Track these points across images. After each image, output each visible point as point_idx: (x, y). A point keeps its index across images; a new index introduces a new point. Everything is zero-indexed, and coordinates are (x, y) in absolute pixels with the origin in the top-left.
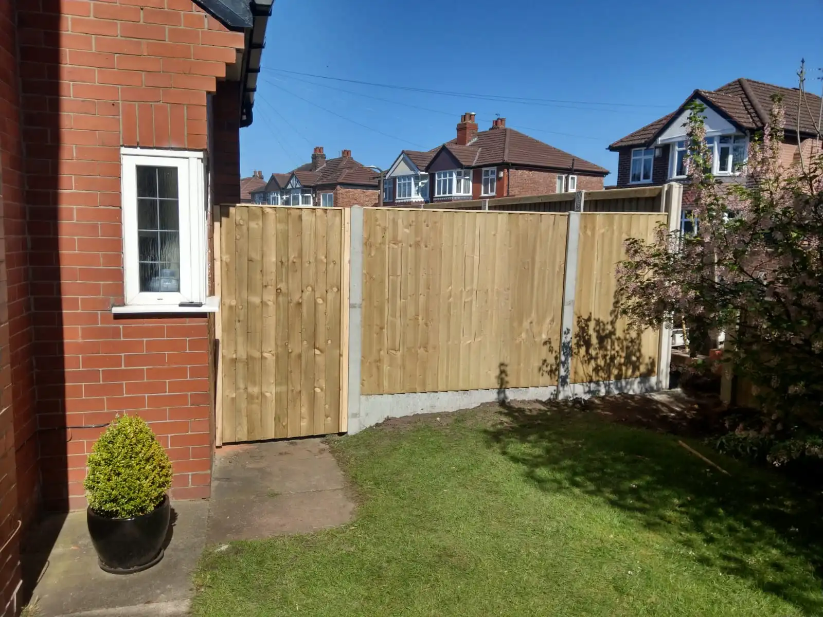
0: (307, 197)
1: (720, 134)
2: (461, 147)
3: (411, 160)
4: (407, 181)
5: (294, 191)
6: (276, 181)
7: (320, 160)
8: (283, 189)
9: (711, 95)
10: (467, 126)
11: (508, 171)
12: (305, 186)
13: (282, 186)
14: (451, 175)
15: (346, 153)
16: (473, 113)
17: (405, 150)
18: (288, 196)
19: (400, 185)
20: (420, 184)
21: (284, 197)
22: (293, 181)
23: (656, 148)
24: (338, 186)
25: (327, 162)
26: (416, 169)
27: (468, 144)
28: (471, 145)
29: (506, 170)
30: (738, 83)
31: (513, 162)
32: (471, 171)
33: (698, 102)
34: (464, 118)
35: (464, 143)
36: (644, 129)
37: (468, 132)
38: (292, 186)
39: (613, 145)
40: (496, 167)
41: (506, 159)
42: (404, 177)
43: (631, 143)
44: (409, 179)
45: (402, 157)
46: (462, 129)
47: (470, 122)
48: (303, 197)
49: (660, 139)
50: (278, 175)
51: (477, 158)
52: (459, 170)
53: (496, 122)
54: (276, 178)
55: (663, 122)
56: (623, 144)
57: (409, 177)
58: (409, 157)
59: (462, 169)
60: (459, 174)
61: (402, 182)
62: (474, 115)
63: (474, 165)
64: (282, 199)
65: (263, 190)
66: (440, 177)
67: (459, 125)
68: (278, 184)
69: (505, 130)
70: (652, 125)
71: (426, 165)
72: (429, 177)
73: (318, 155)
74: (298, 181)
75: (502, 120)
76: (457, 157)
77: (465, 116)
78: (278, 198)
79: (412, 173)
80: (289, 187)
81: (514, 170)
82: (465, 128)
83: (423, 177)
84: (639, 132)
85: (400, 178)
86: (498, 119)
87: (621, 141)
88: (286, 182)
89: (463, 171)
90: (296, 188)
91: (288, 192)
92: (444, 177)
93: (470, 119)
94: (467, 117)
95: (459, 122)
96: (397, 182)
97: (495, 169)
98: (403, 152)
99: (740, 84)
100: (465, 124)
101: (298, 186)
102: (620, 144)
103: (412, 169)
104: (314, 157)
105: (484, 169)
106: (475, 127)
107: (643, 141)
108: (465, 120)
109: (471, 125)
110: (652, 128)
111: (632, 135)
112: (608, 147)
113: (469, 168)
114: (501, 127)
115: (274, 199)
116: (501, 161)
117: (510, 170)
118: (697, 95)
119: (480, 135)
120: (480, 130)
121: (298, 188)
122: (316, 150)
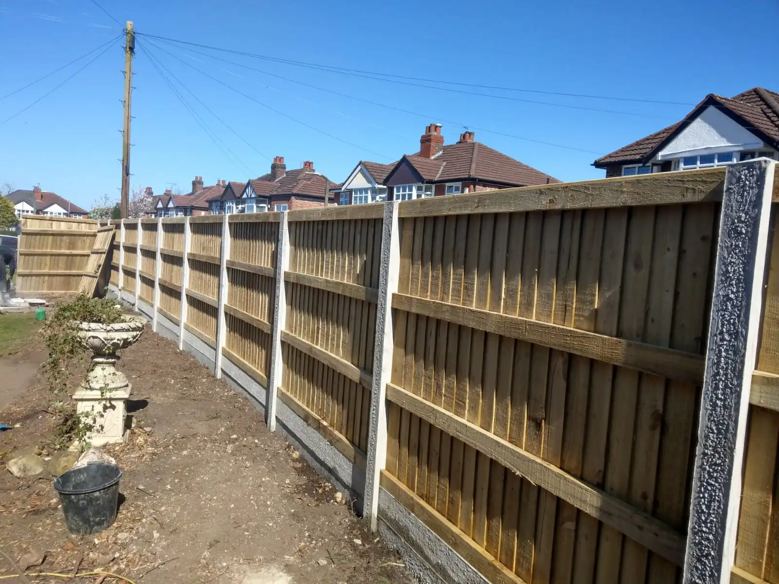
0: (262, 207)
1: (741, 149)
2: (424, 160)
3: (369, 171)
4: (364, 195)
5: (249, 200)
6: (232, 189)
7: (280, 170)
8: (239, 198)
9: (728, 102)
10: (432, 138)
11: (474, 187)
12: (260, 196)
13: (238, 195)
14: (411, 190)
15: (308, 164)
16: (439, 125)
17: (363, 160)
18: (243, 206)
19: (356, 198)
20: (378, 198)
21: (240, 207)
22: (249, 190)
23: (654, 165)
24: (293, 198)
25: (287, 173)
26: (373, 182)
27: (432, 158)
28: (435, 159)
29: (472, 186)
30: (753, 93)
31: (480, 177)
32: (434, 186)
33: (712, 109)
34: (429, 129)
35: (428, 156)
36: (638, 144)
37: (433, 144)
38: (248, 196)
39: (600, 160)
40: (460, 183)
41: (473, 174)
42: (361, 190)
43: (621, 158)
44: (366, 193)
45: (359, 168)
46: (426, 141)
47: (435, 134)
48: (257, 207)
49: (661, 154)
50: (234, 183)
51: (440, 172)
52: (420, 184)
53: (464, 136)
54: (232, 186)
55: (661, 135)
56: (613, 160)
57: (366, 190)
58: (367, 169)
59: (423, 183)
60: (419, 189)
61: (358, 195)
62: (440, 127)
63: (436, 179)
64: (237, 208)
65: (220, 199)
66: (398, 191)
67: (422, 137)
68: (234, 193)
69: (474, 144)
70: (647, 139)
71: (385, 178)
72: (387, 190)
73: (277, 166)
74: (253, 191)
75: (470, 134)
76: (418, 170)
77: (430, 127)
78: (233, 207)
79: (369, 186)
80: (245, 196)
81: (481, 187)
82: (429, 140)
83: (381, 191)
84: (631, 146)
85: (356, 190)
86: (466, 132)
87: (610, 156)
88: (242, 191)
89: (424, 186)
90: (251, 198)
91: (243, 202)
92: (403, 192)
93: (436, 130)
94: (433, 128)
95: (424, 133)
96: (353, 195)
97: (459, 184)
98: (360, 163)
99: (757, 94)
100: (430, 135)
101: (253, 196)
102: (609, 160)
103: (369, 182)
104: (274, 167)
105: (447, 184)
106: (440, 140)
107: (638, 157)
108: (429, 132)
109: (436, 137)
110: (647, 142)
111: (622, 150)
112: (593, 163)
113: (431, 182)
114: (469, 141)
115: (229, 207)
116: (467, 176)
117: (477, 187)
118: (711, 101)
119: (445, 149)
120: (446, 143)
121: (253, 198)
122: (276, 159)
